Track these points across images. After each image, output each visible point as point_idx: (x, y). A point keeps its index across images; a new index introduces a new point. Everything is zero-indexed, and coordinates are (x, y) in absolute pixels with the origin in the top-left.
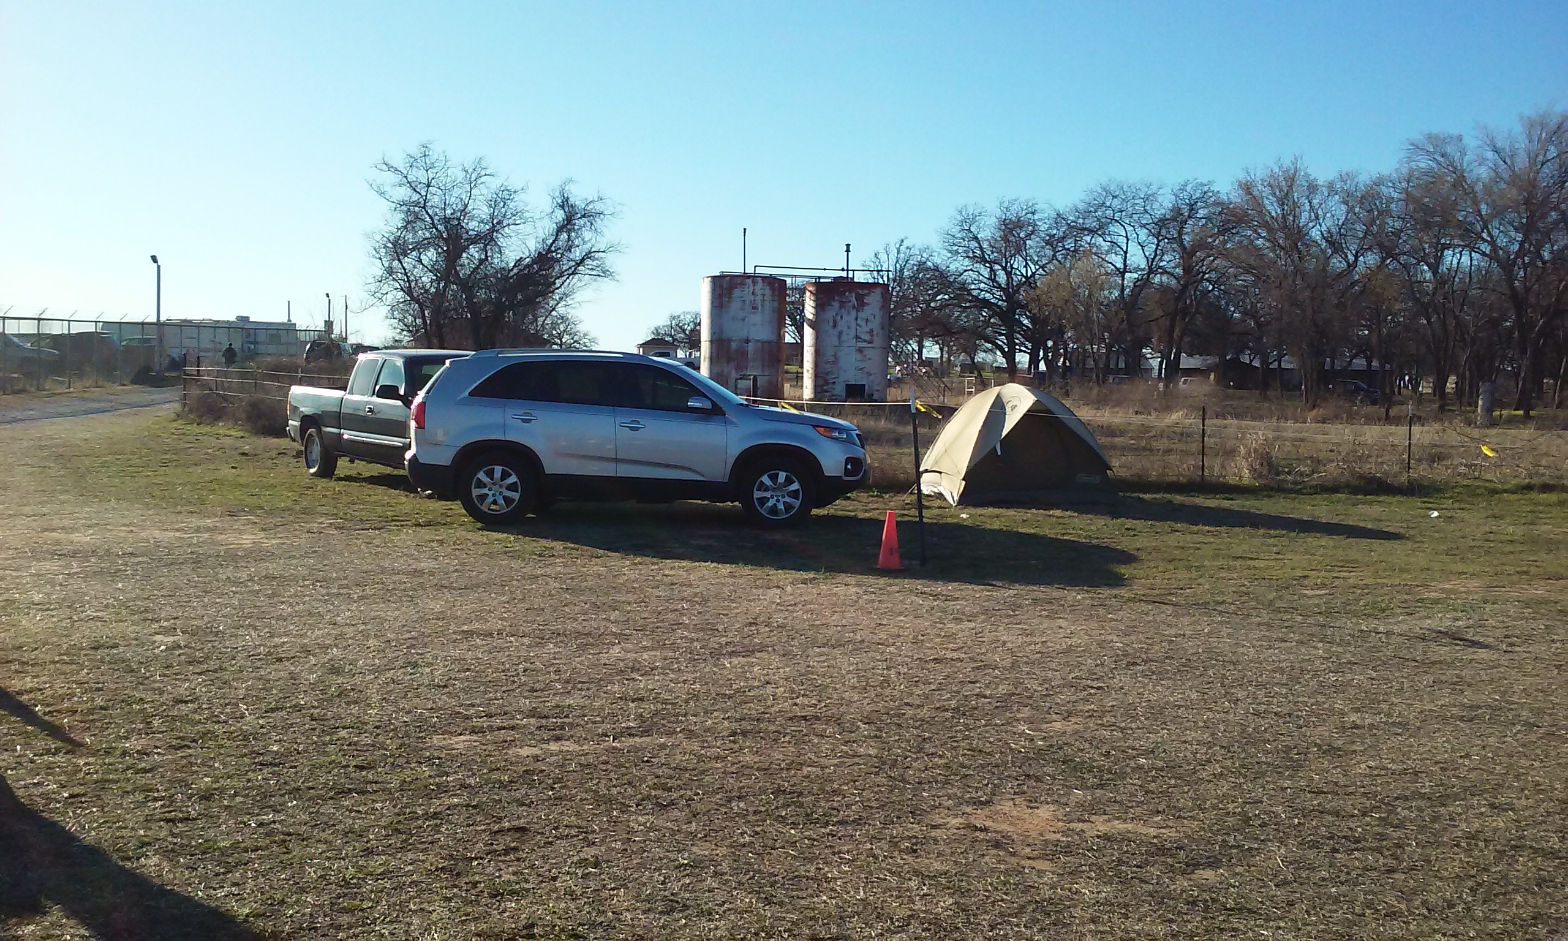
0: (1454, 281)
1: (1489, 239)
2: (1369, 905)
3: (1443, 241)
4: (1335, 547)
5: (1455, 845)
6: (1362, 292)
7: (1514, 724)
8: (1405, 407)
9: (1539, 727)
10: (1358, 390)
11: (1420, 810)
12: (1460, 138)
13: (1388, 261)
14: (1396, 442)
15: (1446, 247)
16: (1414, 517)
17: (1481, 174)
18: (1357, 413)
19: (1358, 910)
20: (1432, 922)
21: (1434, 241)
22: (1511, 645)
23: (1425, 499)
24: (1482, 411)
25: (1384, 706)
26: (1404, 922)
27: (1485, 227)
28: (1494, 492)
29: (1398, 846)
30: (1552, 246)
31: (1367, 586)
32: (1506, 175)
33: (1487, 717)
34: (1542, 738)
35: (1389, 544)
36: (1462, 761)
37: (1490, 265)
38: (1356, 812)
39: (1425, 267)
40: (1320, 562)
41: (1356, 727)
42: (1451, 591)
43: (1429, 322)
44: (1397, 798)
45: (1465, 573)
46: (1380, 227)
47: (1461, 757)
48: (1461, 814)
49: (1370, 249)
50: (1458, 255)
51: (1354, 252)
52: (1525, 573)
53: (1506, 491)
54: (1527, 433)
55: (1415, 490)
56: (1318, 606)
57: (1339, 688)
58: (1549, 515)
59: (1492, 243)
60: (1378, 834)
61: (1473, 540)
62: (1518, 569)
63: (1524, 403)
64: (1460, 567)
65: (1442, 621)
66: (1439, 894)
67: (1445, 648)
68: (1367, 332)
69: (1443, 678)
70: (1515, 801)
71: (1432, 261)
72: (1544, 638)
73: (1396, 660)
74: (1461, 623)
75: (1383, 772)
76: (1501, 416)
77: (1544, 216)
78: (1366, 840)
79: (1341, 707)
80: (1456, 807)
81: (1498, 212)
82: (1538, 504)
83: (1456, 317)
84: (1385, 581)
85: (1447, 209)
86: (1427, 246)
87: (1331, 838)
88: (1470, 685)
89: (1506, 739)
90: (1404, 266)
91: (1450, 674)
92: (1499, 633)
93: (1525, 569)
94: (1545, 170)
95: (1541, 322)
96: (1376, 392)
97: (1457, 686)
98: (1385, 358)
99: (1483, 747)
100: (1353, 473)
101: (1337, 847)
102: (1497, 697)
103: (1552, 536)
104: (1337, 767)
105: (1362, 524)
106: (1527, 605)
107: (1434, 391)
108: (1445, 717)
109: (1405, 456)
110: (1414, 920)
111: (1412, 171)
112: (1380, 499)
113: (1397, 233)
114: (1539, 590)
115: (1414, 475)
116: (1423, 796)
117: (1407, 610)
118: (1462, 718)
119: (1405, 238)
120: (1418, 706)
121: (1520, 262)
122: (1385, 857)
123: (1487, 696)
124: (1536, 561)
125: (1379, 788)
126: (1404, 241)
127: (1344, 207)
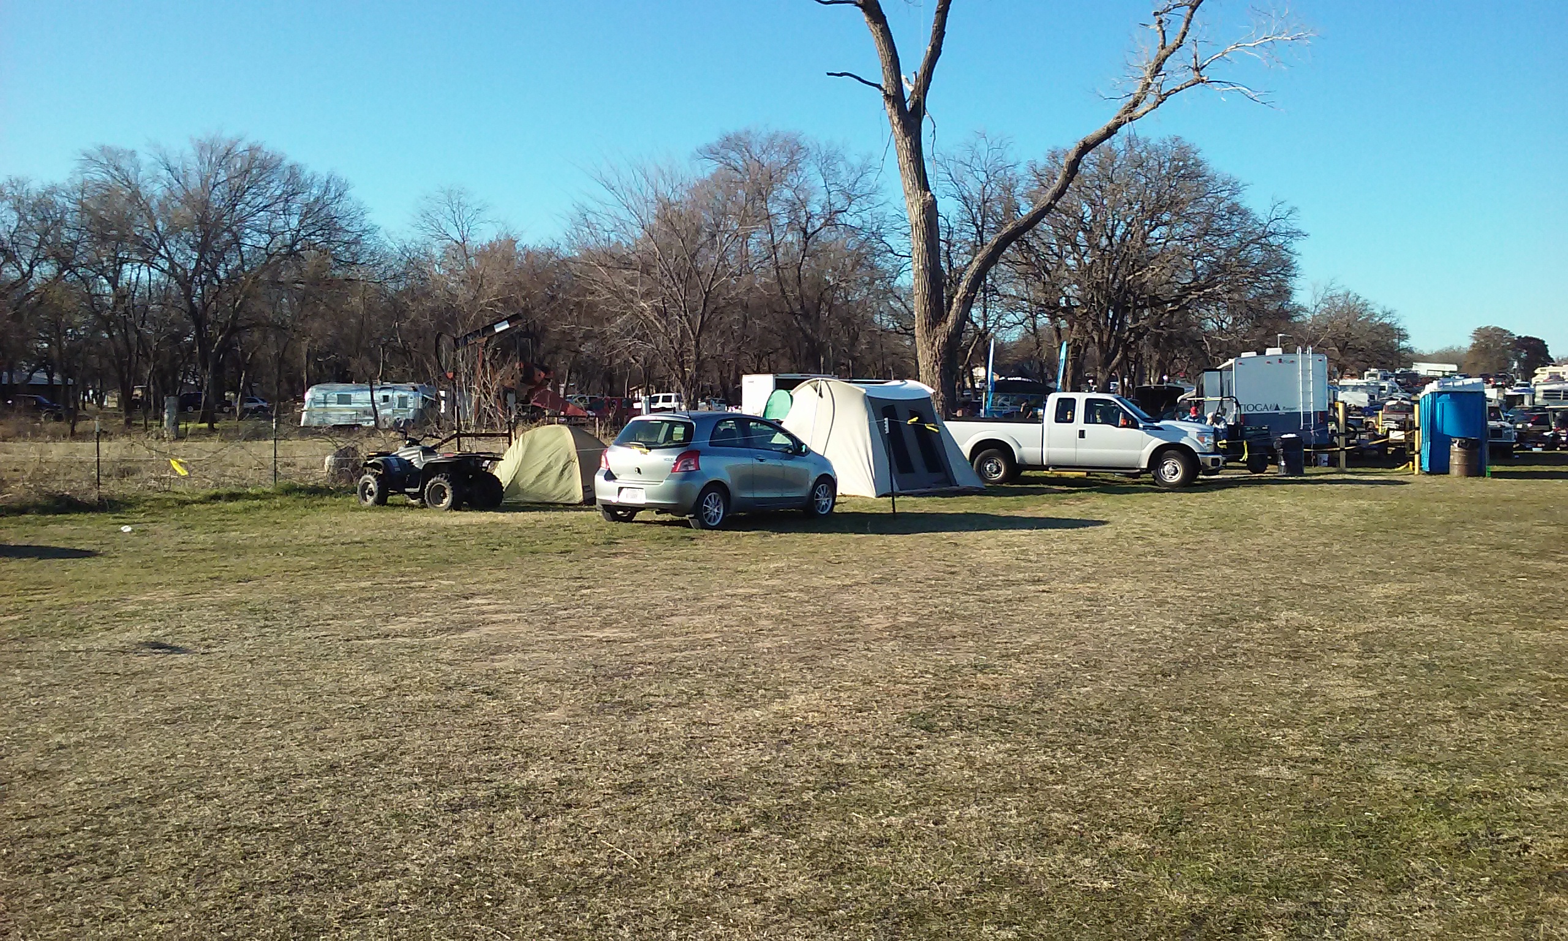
0: (134, 295)
1: (167, 256)
2: (87, 914)
3: (120, 255)
4: (26, 571)
5: (167, 840)
6: (40, 303)
7: (214, 719)
8: (90, 422)
9: (236, 718)
10: (40, 406)
11: (131, 814)
12: (133, 153)
13: (65, 273)
14: (83, 458)
15: (123, 261)
16: (108, 533)
17: (155, 190)
18: (42, 430)
19: (76, 921)
20: (149, 915)
21: (112, 254)
22: (208, 647)
23: (117, 515)
24: (168, 425)
25: (89, 723)
26: (123, 922)
27: (162, 243)
28: (184, 503)
29: (112, 853)
30: (227, 266)
31: (63, 606)
32: (180, 194)
33: (190, 716)
34: (241, 728)
35: (84, 562)
36: (166, 762)
37: (169, 281)
38: (68, 829)
39: (105, 281)
40: (11, 587)
41: (61, 747)
42: (147, 603)
43: (111, 336)
44: (108, 808)
45: (161, 584)
46: (55, 237)
47: (167, 758)
48: (170, 811)
49: (45, 259)
50: (137, 270)
51: (28, 262)
52: (216, 578)
53: (195, 502)
54: (212, 444)
55: (107, 506)
56: (12, 631)
57: (41, 712)
58: (236, 522)
59: (170, 259)
60: (92, 845)
61: (166, 551)
62: (210, 575)
63: (209, 417)
64: (155, 579)
65: (141, 632)
66: (155, 888)
67: (145, 658)
68: (46, 345)
69: (145, 687)
70: (219, 789)
71: (111, 274)
72: (237, 636)
73: (98, 677)
74: (159, 632)
75: (92, 786)
76: (186, 429)
77: (217, 236)
78: (79, 854)
79: (44, 730)
80: (165, 805)
81: (175, 230)
82: (227, 512)
83: (138, 332)
84: (82, 599)
85: (124, 222)
86: (105, 259)
87: (44, 859)
88: (171, 690)
89: (208, 734)
90: (82, 279)
91: (152, 682)
92: (196, 637)
93: (217, 574)
94: (216, 191)
95: (220, 338)
96: (59, 407)
97: (159, 693)
98: (67, 373)
99: (188, 745)
100: (40, 492)
101: (50, 866)
102: (198, 697)
103: (240, 542)
104: (43, 790)
105: (53, 544)
106: (221, 608)
107: (119, 405)
108: (149, 723)
109: (94, 472)
110: (132, 917)
111: (85, 183)
112: (71, 517)
113: (73, 245)
114: (230, 593)
115: (104, 491)
116: (132, 801)
117: (105, 626)
118: (166, 722)
119: (81, 250)
120: (123, 717)
121: (197, 279)
122: (100, 866)
123: (188, 698)
124: (226, 566)
125: (89, 802)
126: (82, 253)
127: (15, 215)
